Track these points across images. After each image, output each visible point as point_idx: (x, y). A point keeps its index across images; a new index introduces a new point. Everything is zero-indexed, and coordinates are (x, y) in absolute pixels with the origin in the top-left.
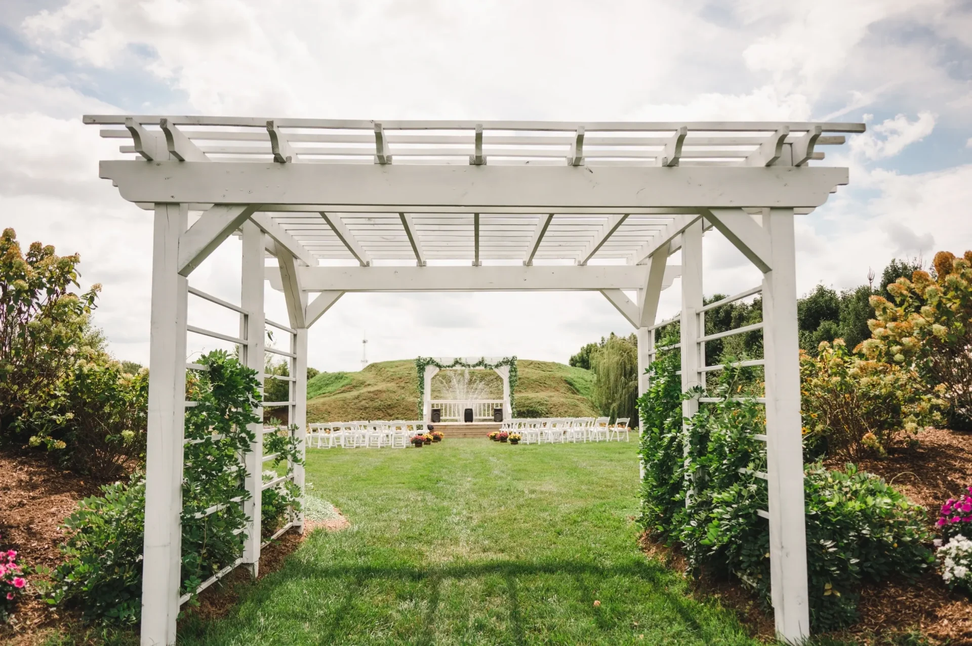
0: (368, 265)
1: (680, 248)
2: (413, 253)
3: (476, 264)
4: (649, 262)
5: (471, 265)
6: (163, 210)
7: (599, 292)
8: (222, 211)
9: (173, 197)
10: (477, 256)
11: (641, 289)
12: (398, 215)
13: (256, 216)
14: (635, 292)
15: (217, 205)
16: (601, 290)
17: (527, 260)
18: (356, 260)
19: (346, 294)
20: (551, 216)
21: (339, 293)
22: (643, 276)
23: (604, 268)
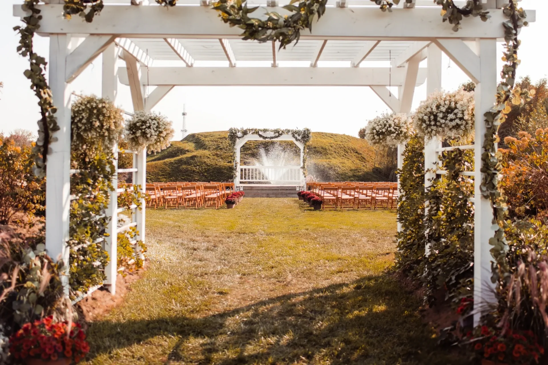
0: (192, 66)
1: (426, 57)
2: (226, 57)
3: (274, 65)
4: (407, 65)
5: (270, 66)
6: (55, 37)
7: (368, 87)
8: (96, 38)
9: (62, 29)
10: (274, 60)
11: (401, 86)
12: (218, 40)
13: (117, 40)
14: (397, 88)
15: (92, 34)
16: (370, 86)
17: (314, 63)
18: (182, 61)
19: (175, 87)
20: (326, 41)
21: (171, 87)
22: (402, 76)
23: (373, 69)
